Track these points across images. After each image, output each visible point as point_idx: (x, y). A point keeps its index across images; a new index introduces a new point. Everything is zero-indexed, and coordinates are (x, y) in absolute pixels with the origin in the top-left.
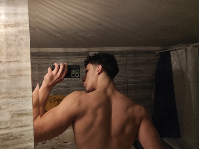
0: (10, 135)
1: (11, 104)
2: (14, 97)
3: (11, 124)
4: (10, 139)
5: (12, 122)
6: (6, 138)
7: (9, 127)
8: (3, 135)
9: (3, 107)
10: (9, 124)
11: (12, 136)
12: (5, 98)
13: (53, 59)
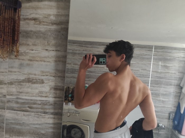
0: (48, 102)
1: (51, 80)
2: (53, 76)
3: (49, 94)
4: (47, 105)
5: (50, 93)
6: (45, 104)
7: (48, 96)
8: (43, 101)
9: (45, 82)
10: (48, 94)
11: (49, 103)
12: (47, 75)
13: (84, 47)
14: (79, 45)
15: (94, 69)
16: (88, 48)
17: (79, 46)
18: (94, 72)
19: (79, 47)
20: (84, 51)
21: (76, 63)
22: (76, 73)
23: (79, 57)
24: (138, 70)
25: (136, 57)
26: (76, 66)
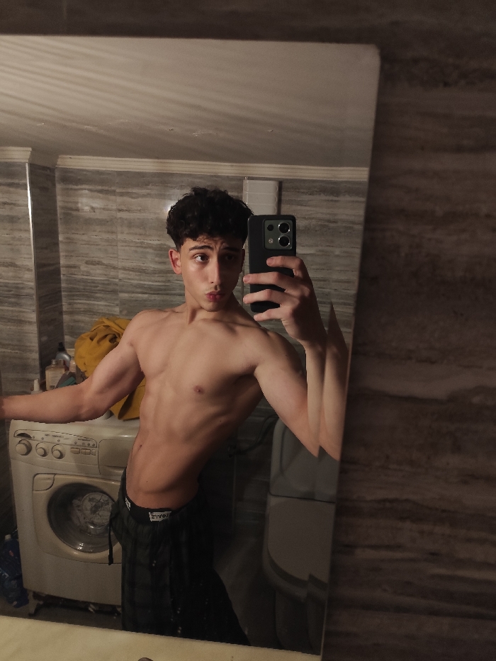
13: (122, 194)
14: (100, 188)
15: (163, 279)
16: (134, 198)
17: (100, 191)
18: (165, 290)
19: (101, 195)
20: (120, 210)
21: (97, 259)
22: (98, 295)
23: (105, 236)
24: (324, 280)
25: (317, 228)
26: (98, 271)
